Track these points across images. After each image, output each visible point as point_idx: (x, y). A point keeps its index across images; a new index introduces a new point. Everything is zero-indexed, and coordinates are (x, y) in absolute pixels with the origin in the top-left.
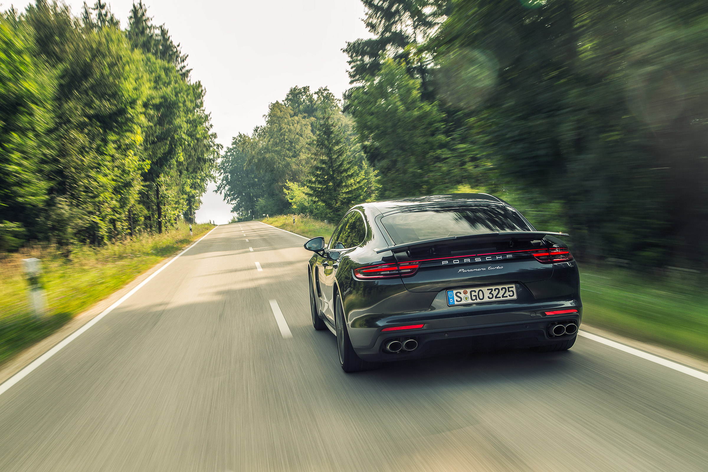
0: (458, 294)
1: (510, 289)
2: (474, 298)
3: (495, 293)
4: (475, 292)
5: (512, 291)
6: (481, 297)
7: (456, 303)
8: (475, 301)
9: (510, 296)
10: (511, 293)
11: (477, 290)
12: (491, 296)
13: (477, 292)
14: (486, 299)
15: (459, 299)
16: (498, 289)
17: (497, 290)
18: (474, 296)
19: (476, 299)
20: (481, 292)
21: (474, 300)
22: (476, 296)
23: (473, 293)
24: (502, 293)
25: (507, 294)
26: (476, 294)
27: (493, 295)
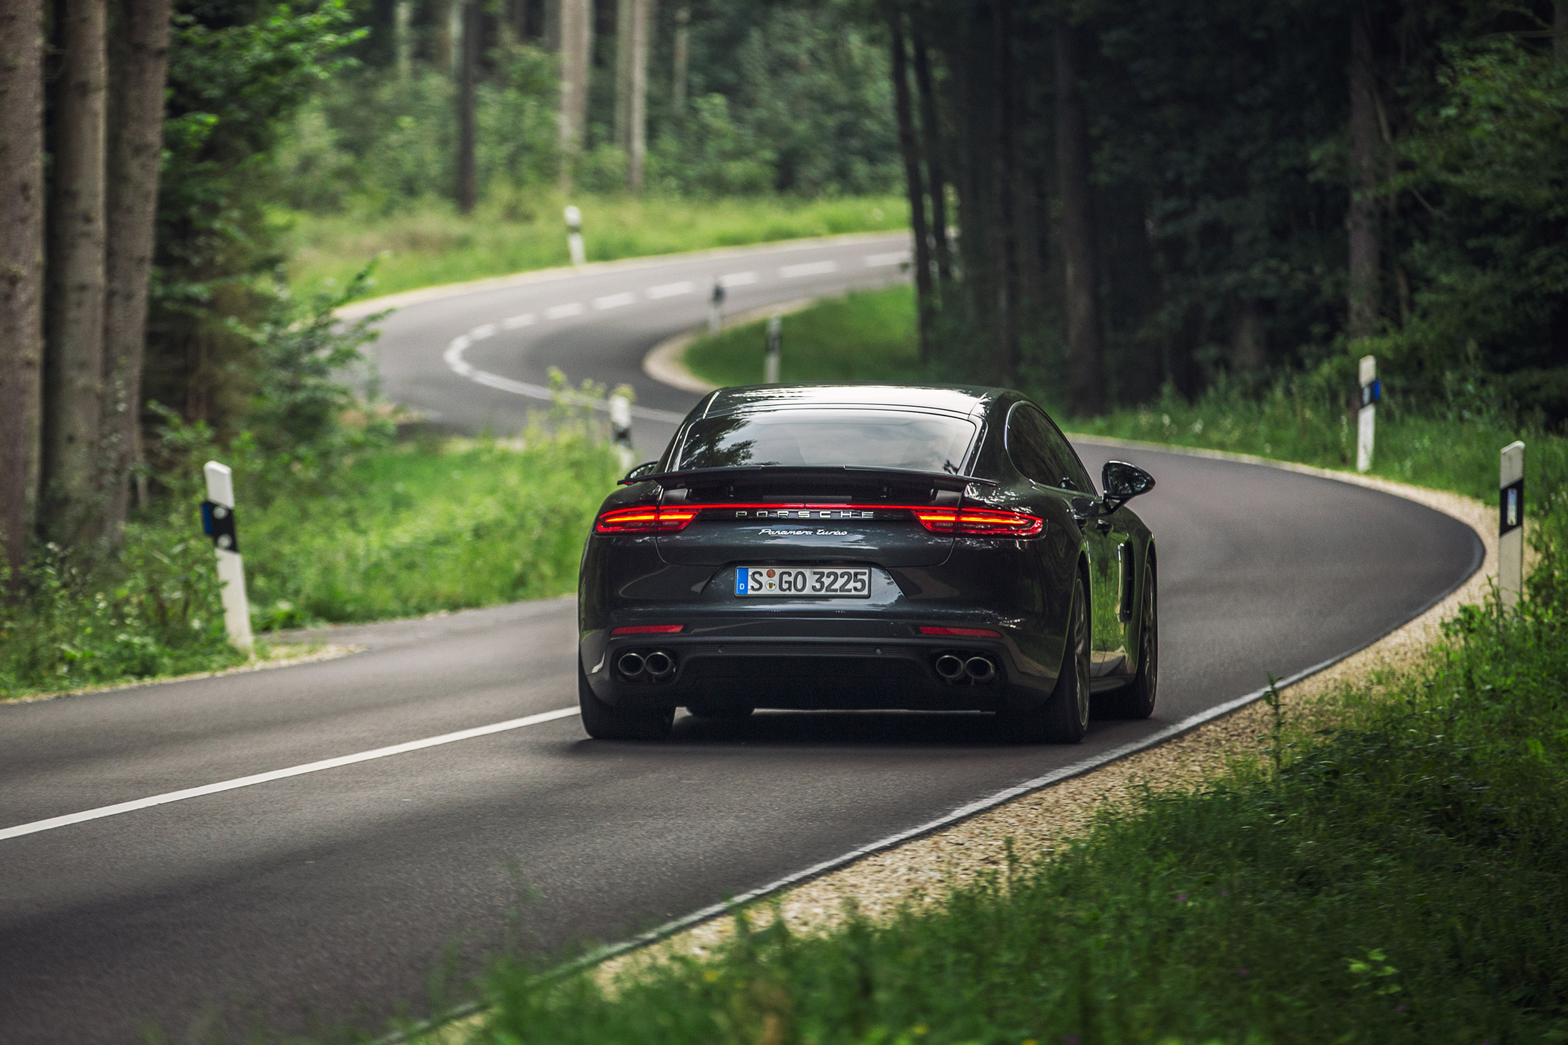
0: (757, 576)
1: (859, 577)
2: (785, 586)
3: (827, 581)
4: (790, 574)
5: (863, 581)
6: (799, 586)
7: (750, 592)
8: (787, 592)
9: (855, 589)
10: (859, 585)
11: (794, 571)
12: (818, 586)
13: (793, 576)
14: (808, 591)
15: (756, 586)
16: (836, 575)
17: (832, 577)
18: (786, 582)
19: (789, 589)
20: (800, 577)
21: (785, 590)
22: (789, 583)
23: (786, 578)
24: (841, 581)
25: (851, 585)
26: (791, 579)
27: (822, 584)
